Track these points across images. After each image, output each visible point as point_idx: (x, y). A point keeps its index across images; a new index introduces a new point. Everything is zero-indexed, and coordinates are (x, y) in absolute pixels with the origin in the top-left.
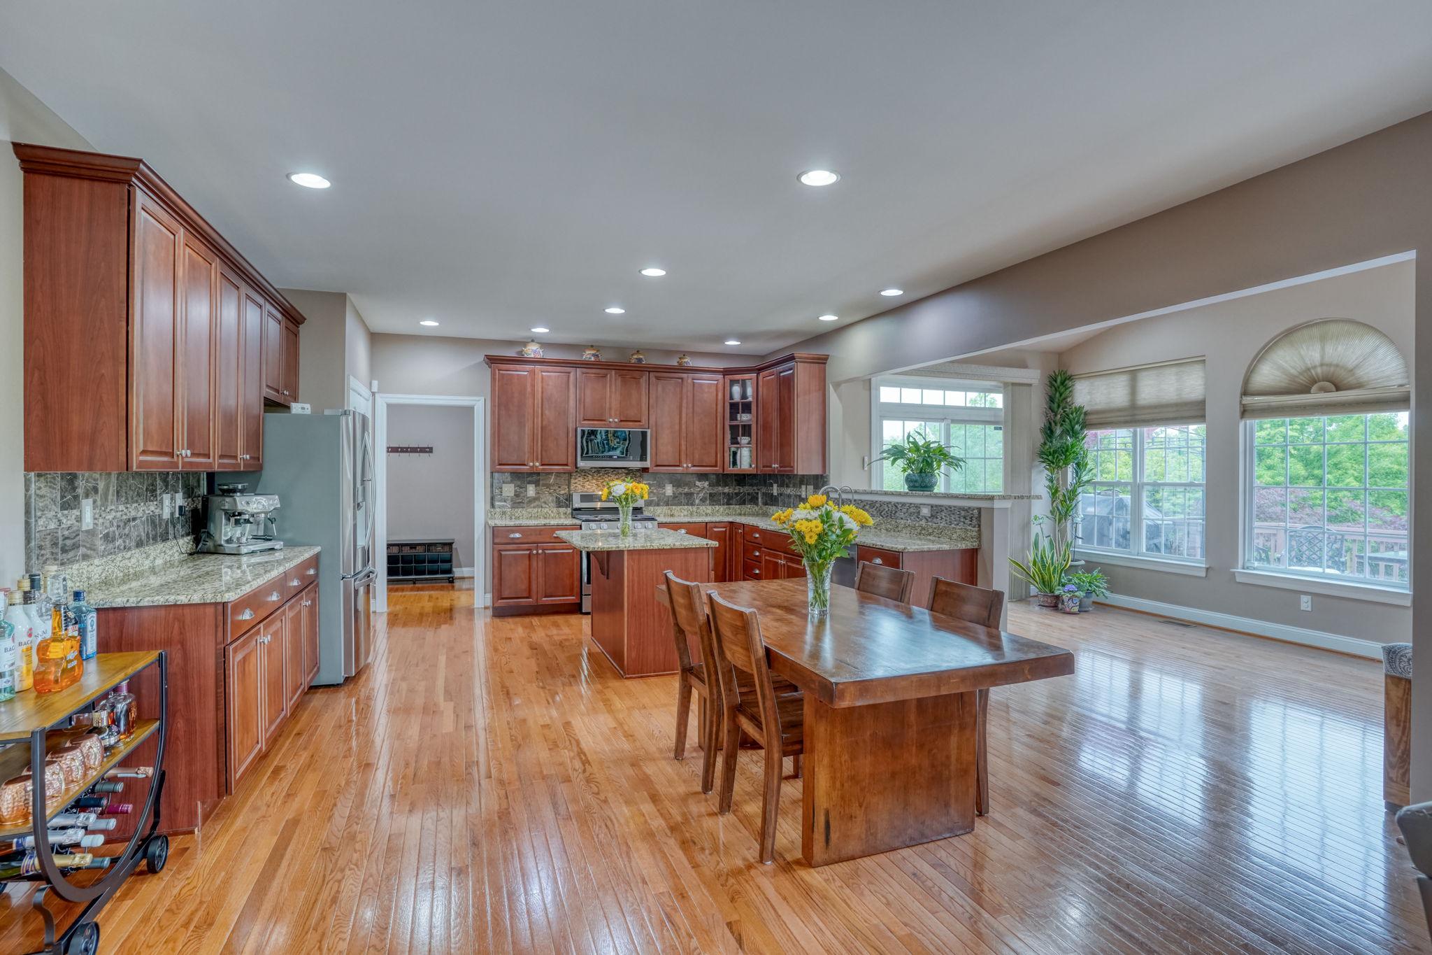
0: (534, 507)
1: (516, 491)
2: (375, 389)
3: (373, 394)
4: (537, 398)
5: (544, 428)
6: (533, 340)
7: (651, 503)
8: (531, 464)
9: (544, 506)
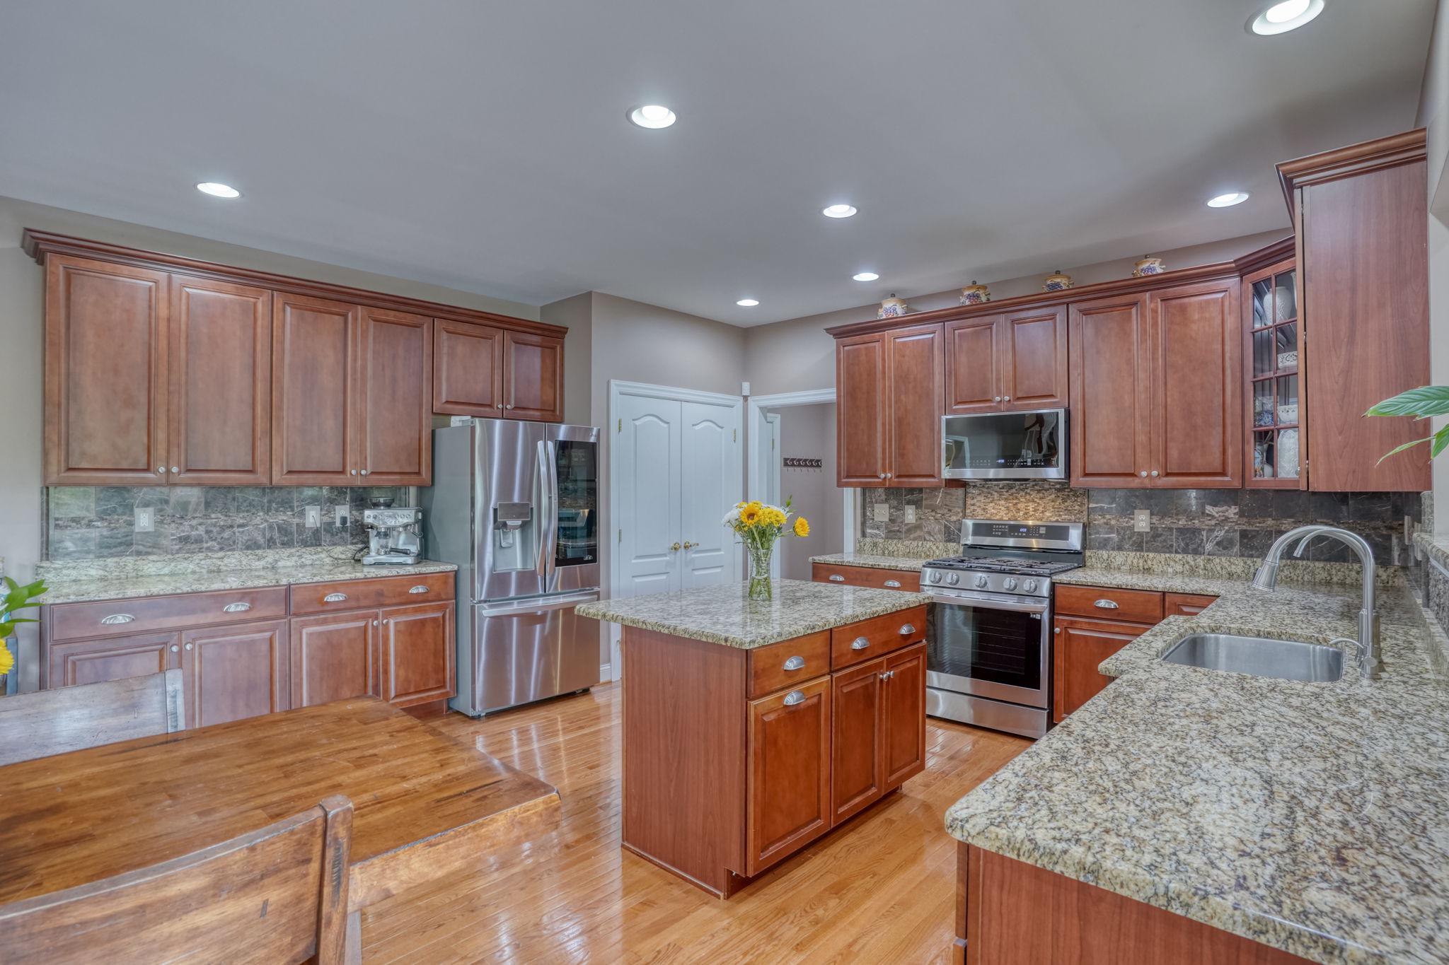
0: (914, 539)
1: (891, 515)
2: (746, 392)
3: (746, 398)
4: (890, 378)
5: (900, 422)
6: (893, 295)
7: (1104, 545)
8: (883, 476)
9: (927, 538)
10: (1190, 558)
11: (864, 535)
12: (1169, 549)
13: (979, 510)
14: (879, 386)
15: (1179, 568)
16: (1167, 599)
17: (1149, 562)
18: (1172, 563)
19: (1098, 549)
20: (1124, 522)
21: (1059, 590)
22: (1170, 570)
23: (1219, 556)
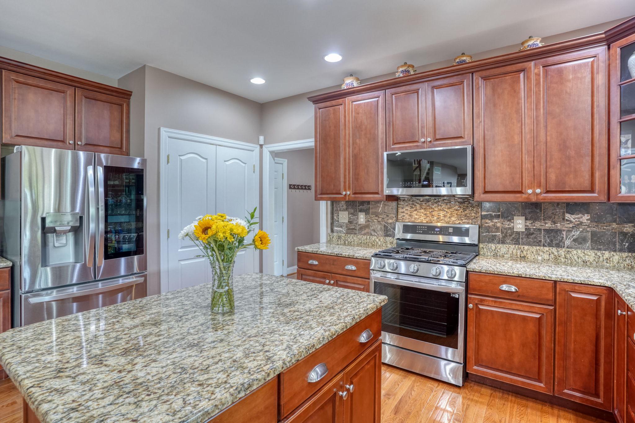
0: (364, 234)
1: (350, 218)
2: (262, 142)
3: (261, 146)
4: (349, 128)
5: (355, 157)
6: (351, 75)
7: (492, 239)
8: (344, 193)
9: (373, 233)
10: (554, 250)
11: (332, 231)
12: (538, 243)
13: (406, 216)
14: (342, 133)
15: (546, 257)
16: (558, 287)
17: (525, 253)
18: (541, 253)
19: (489, 242)
20: (507, 224)
21: (471, 277)
22: (540, 258)
23: (576, 249)
